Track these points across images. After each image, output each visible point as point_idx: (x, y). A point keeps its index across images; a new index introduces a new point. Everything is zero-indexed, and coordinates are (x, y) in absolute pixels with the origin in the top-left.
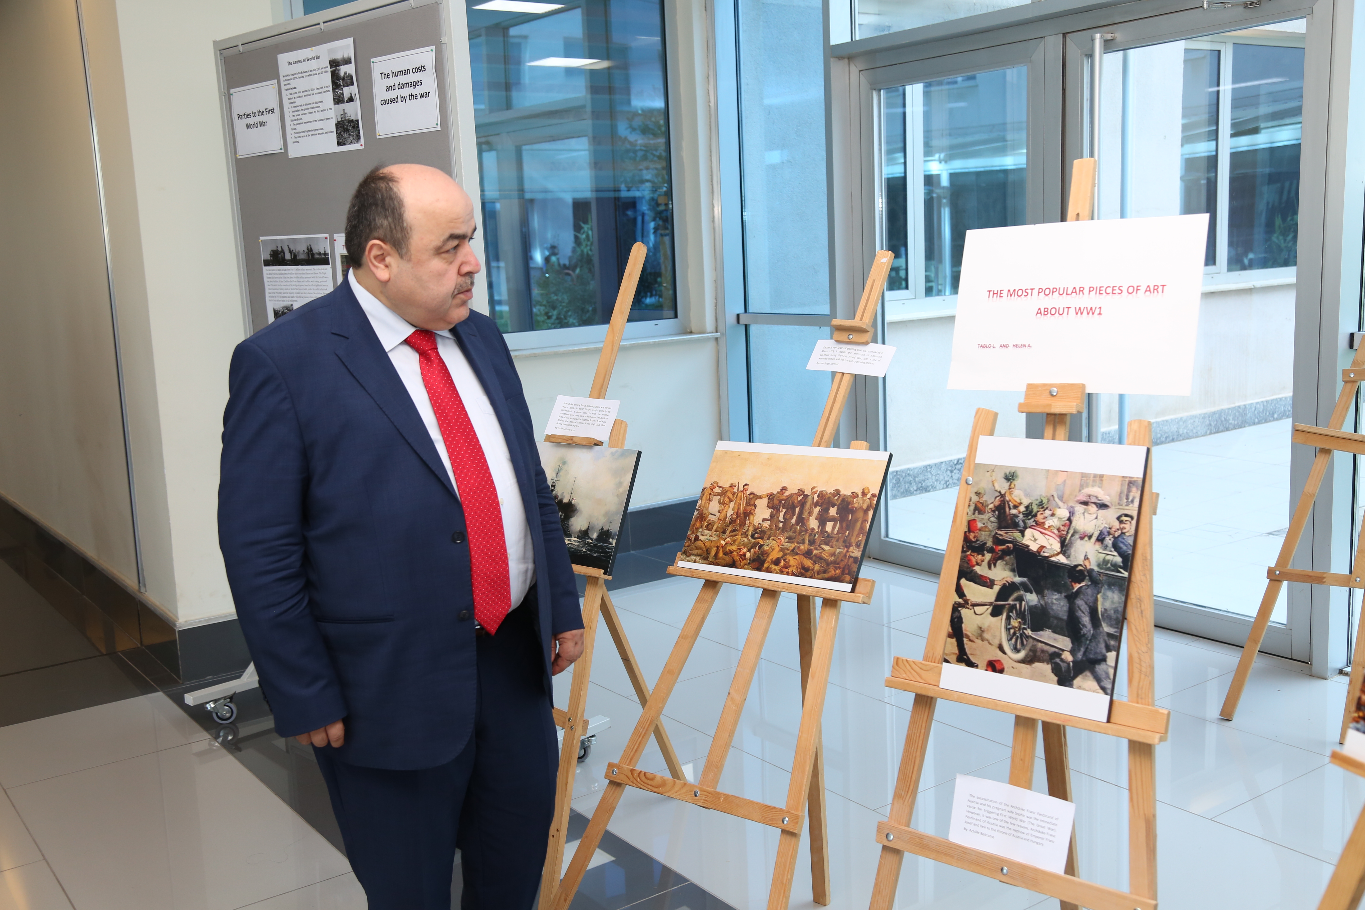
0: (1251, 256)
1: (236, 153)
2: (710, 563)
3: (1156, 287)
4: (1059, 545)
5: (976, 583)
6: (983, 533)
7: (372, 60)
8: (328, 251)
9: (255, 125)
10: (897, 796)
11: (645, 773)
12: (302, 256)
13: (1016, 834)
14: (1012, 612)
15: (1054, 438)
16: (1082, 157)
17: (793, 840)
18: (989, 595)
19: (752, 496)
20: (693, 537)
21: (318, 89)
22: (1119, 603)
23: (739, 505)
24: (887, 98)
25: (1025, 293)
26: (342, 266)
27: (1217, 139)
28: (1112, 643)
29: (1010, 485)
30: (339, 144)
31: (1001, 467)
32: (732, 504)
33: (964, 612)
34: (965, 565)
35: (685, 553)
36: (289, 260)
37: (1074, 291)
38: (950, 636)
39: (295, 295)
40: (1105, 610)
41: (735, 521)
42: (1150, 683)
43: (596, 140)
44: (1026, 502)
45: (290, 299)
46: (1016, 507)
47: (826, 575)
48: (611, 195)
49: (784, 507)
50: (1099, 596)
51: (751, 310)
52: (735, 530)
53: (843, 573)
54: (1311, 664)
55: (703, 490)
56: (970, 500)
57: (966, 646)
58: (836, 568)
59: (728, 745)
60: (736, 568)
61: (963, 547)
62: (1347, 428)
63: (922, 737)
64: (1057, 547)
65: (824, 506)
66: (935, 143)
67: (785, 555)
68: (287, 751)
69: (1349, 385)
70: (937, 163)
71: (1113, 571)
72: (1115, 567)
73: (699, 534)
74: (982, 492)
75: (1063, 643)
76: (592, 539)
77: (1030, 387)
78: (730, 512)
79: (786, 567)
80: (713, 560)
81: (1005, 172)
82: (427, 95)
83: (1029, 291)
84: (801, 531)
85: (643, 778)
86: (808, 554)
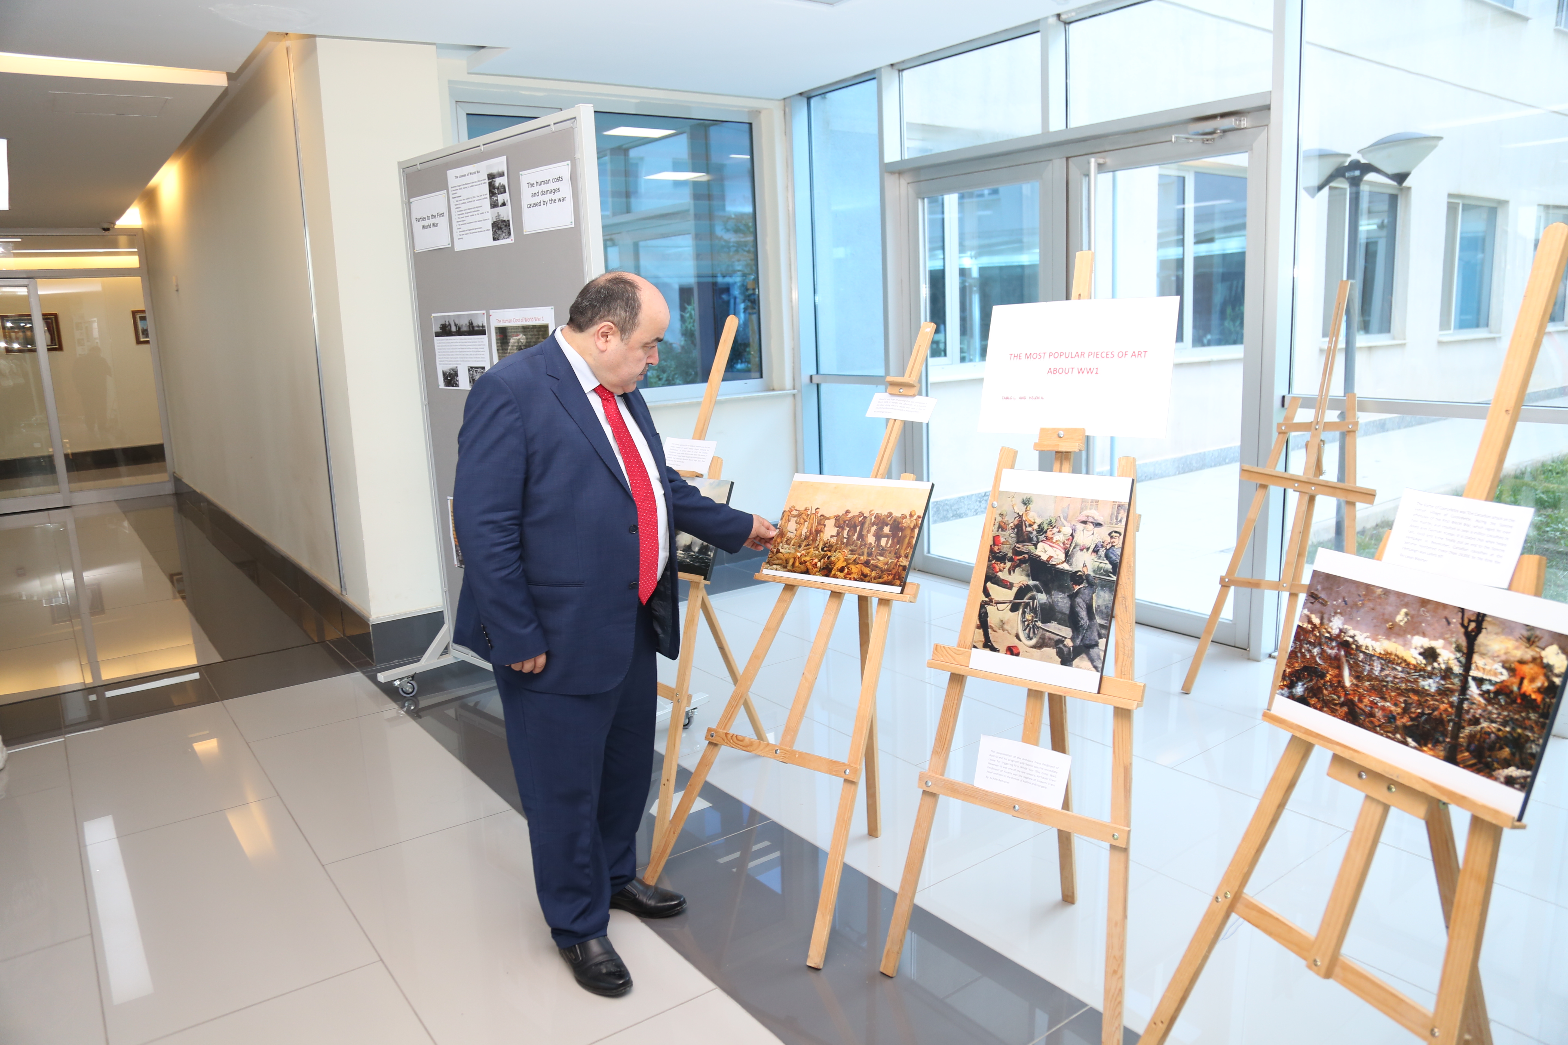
0: (1209, 337)
1: (414, 249)
2: (788, 571)
3: (1140, 353)
4: (1064, 555)
5: (999, 585)
6: (1005, 546)
7: (520, 173)
8: (485, 324)
9: (429, 226)
10: (935, 752)
11: (736, 736)
12: (464, 329)
13: (1026, 780)
14: (1027, 608)
15: (1060, 471)
16: (1081, 250)
17: (853, 787)
18: (1009, 595)
19: (822, 517)
20: (775, 550)
21: (478, 196)
22: (1109, 601)
23: (812, 525)
24: (929, 208)
25: (1039, 356)
26: (496, 335)
27: (1183, 246)
28: (1103, 632)
29: (1026, 508)
30: (494, 239)
31: (1019, 494)
32: (806, 524)
33: (989, 609)
34: (991, 571)
35: (768, 563)
36: (454, 332)
37: (1077, 355)
38: (978, 627)
39: (459, 360)
40: (1099, 606)
41: (809, 537)
42: (1131, 662)
43: (697, 237)
44: (1038, 522)
45: (456, 362)
46: (1030, 525)
47: (881, 580)
48: (710, 280)
49: (848, 526)
50: (1094, 595)
51: (822, 371)
52: (808, 545)
53: (894, 578)
54: (1249, 651)
55: (783, 513)
56: (995, 520)
57: (990, 635)
58: (889, 574)
59: (802, 714)
60: (809, 574)
61: (989, 558)
62: (1280, 468)
63: (954, 707)
64: (1062, 557)
65: (880, 525)
66: (967, 243)
67: (848, 564)
68: (457, 719)
69: (1281, 435)
70: (970, 259)
71: (1105, 575)
72: (1107, 573)
73: (780, 548)
74: (1005, 513)
75: (1066, 632)
76: (694, 552)
77: (1043, 431)
78: (804, 530)
79: (849, 573)
80: (791, 569)
81: (1022, 267)
82: (563, 199)
83: (1042, 355)
84: (861, 545)
85: (735, 740)
86: (866, 564)
